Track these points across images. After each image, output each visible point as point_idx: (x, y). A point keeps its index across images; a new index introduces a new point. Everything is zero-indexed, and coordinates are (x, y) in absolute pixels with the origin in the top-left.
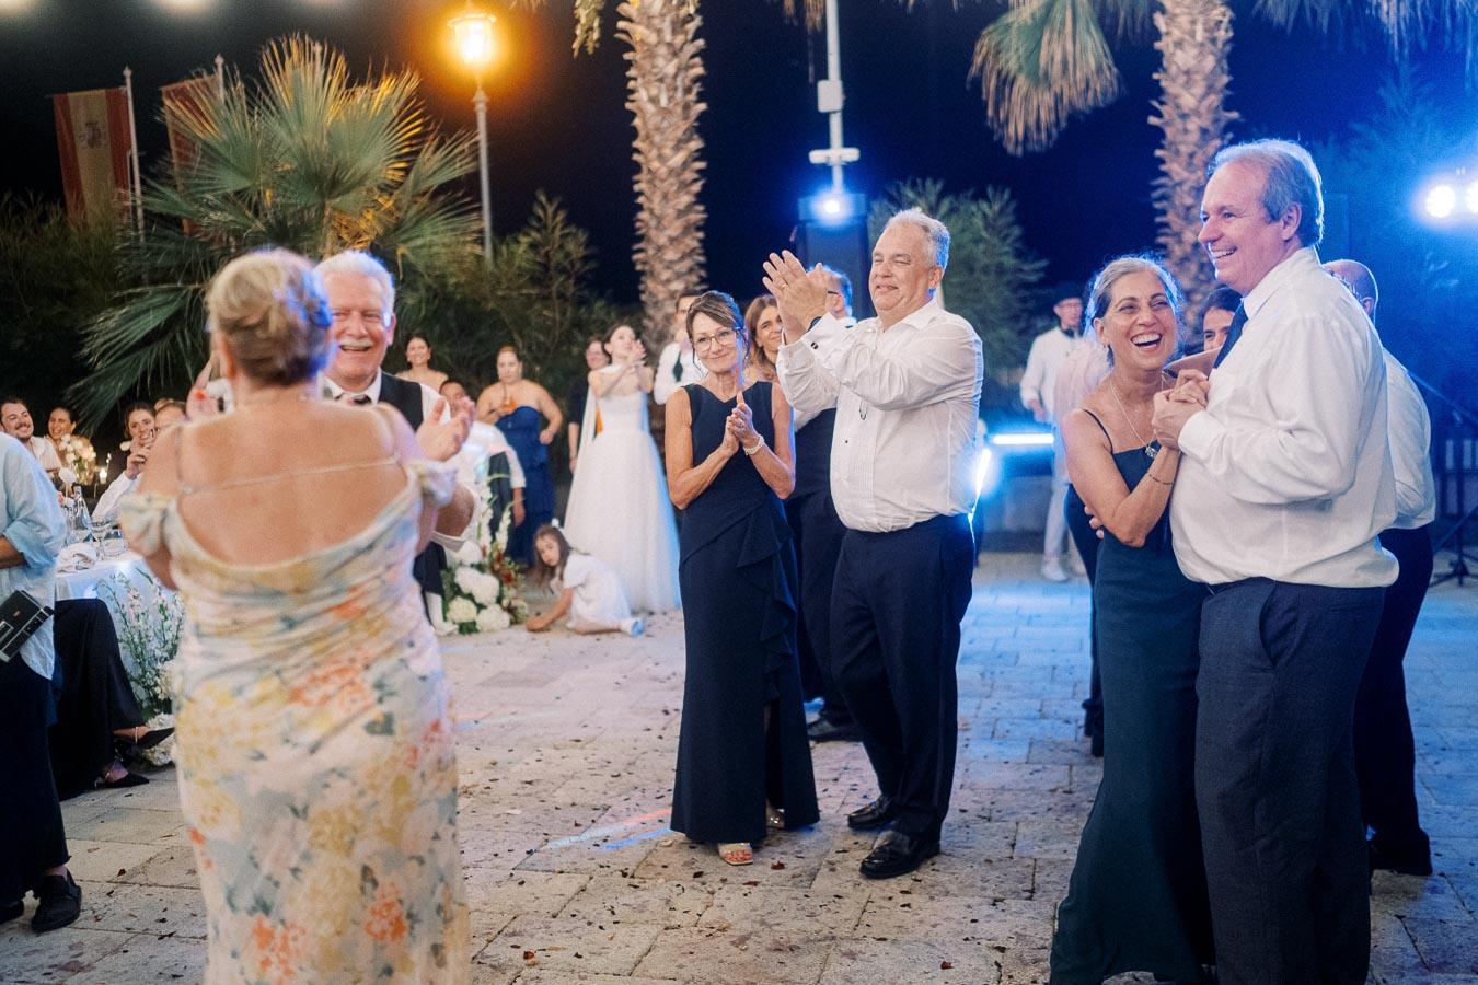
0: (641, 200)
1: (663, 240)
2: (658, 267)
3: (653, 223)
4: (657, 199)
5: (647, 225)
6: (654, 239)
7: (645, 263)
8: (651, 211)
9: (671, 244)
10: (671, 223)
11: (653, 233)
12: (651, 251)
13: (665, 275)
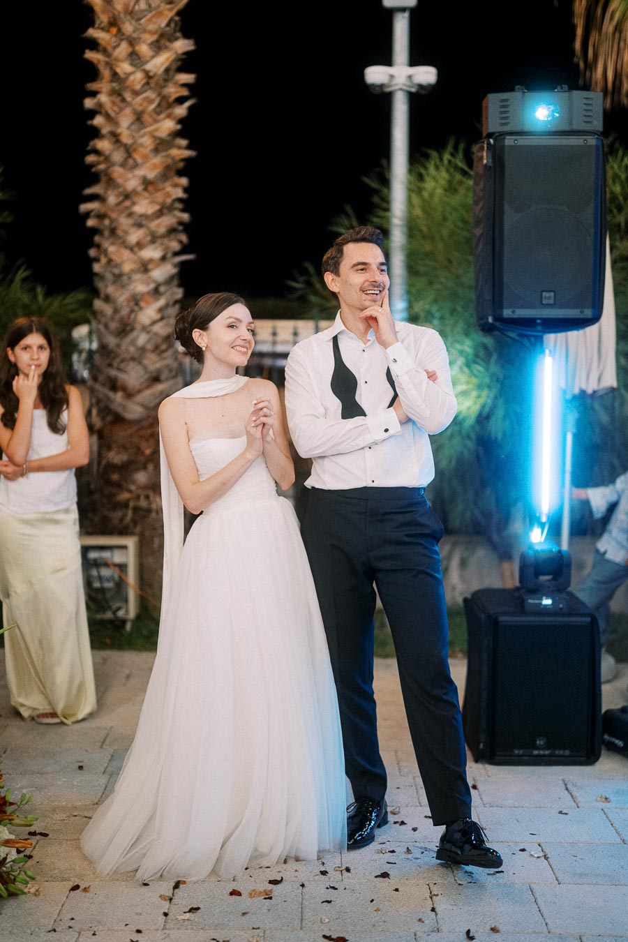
0: (98, 121)
1: (132, 182)
2: (124, 222)
3: (118, 157)
4: (125, 121)
5: (107, 159)
6: (120, 181)
7: (101, 217)
8: (115, 137)
9: (145, 189)
10: (146, 158)
11: (117, 171)
12: (112, 199)
13: (134, 236)
